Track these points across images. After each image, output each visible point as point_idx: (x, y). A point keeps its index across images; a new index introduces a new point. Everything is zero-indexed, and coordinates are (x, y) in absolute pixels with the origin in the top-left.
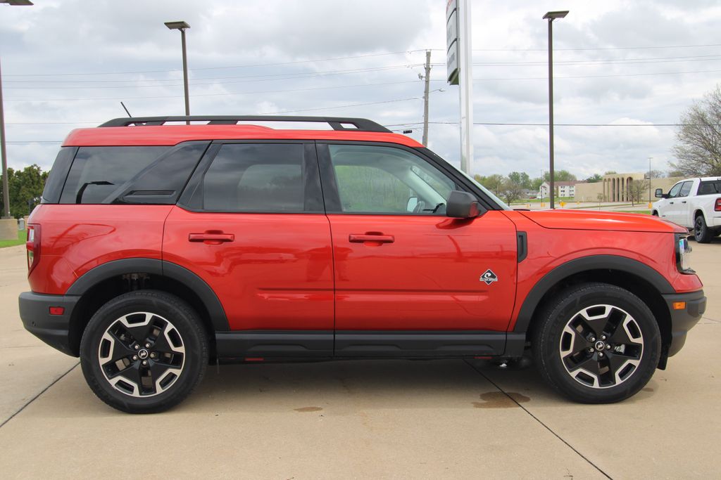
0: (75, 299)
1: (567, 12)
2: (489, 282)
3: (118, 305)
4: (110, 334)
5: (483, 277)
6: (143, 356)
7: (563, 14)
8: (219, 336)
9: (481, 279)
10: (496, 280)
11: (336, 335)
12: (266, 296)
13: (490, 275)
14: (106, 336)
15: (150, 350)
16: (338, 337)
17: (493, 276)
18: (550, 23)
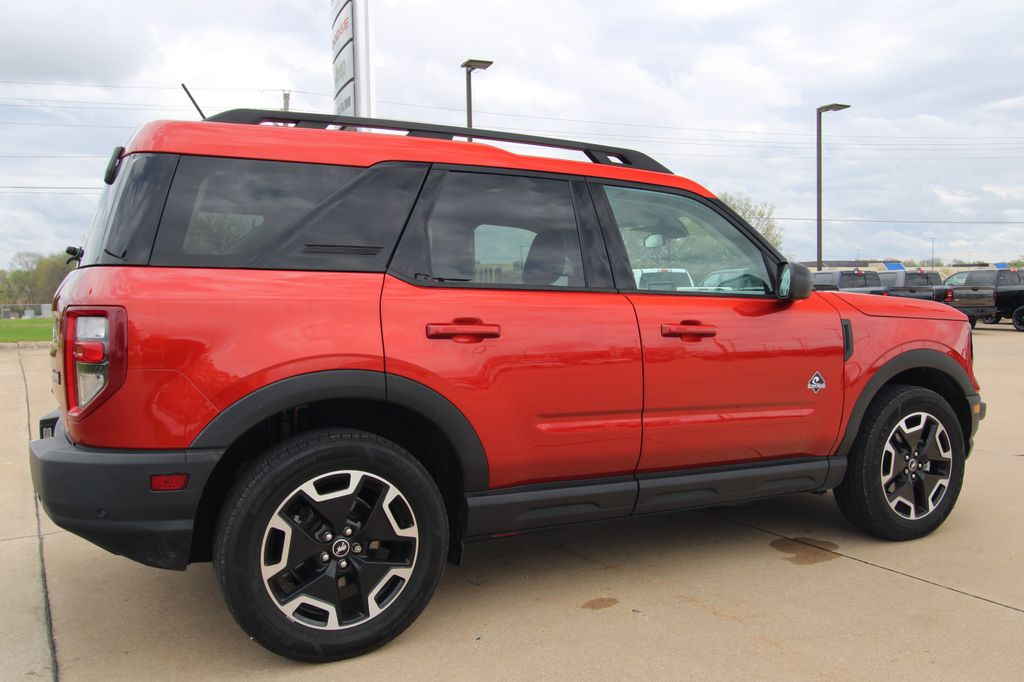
0: (215, 456)
1: (491, 63)
2: (816, 389)
3: (300, 460)
4: (283, 518)
5: (811, 383)
6: (342, 553)
7: (485, 64)
8: (473, 501)
9: (809, 386)
10: (823, 386)
11: (640, 482)
12: (544, 426)
13: (817, 379)
14: (277, 522)
15: (353, 539)
16: (644, 484)
17: (821, 382)
18: (469, 74)
